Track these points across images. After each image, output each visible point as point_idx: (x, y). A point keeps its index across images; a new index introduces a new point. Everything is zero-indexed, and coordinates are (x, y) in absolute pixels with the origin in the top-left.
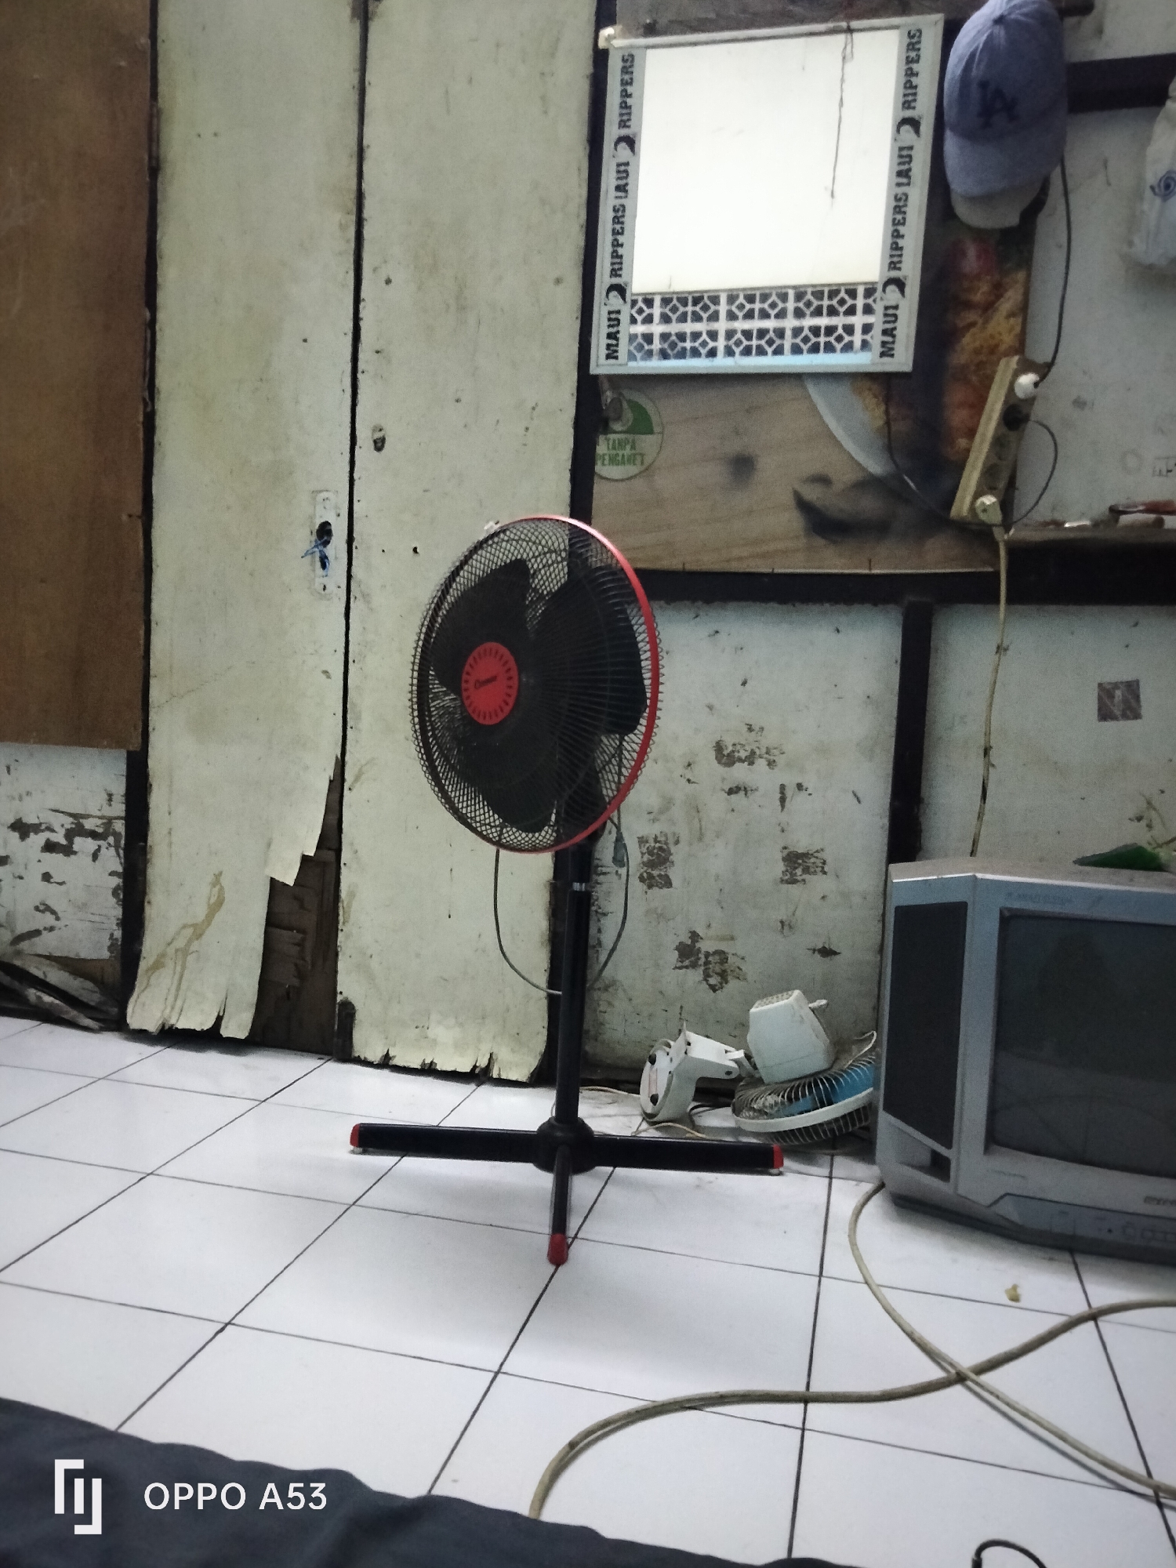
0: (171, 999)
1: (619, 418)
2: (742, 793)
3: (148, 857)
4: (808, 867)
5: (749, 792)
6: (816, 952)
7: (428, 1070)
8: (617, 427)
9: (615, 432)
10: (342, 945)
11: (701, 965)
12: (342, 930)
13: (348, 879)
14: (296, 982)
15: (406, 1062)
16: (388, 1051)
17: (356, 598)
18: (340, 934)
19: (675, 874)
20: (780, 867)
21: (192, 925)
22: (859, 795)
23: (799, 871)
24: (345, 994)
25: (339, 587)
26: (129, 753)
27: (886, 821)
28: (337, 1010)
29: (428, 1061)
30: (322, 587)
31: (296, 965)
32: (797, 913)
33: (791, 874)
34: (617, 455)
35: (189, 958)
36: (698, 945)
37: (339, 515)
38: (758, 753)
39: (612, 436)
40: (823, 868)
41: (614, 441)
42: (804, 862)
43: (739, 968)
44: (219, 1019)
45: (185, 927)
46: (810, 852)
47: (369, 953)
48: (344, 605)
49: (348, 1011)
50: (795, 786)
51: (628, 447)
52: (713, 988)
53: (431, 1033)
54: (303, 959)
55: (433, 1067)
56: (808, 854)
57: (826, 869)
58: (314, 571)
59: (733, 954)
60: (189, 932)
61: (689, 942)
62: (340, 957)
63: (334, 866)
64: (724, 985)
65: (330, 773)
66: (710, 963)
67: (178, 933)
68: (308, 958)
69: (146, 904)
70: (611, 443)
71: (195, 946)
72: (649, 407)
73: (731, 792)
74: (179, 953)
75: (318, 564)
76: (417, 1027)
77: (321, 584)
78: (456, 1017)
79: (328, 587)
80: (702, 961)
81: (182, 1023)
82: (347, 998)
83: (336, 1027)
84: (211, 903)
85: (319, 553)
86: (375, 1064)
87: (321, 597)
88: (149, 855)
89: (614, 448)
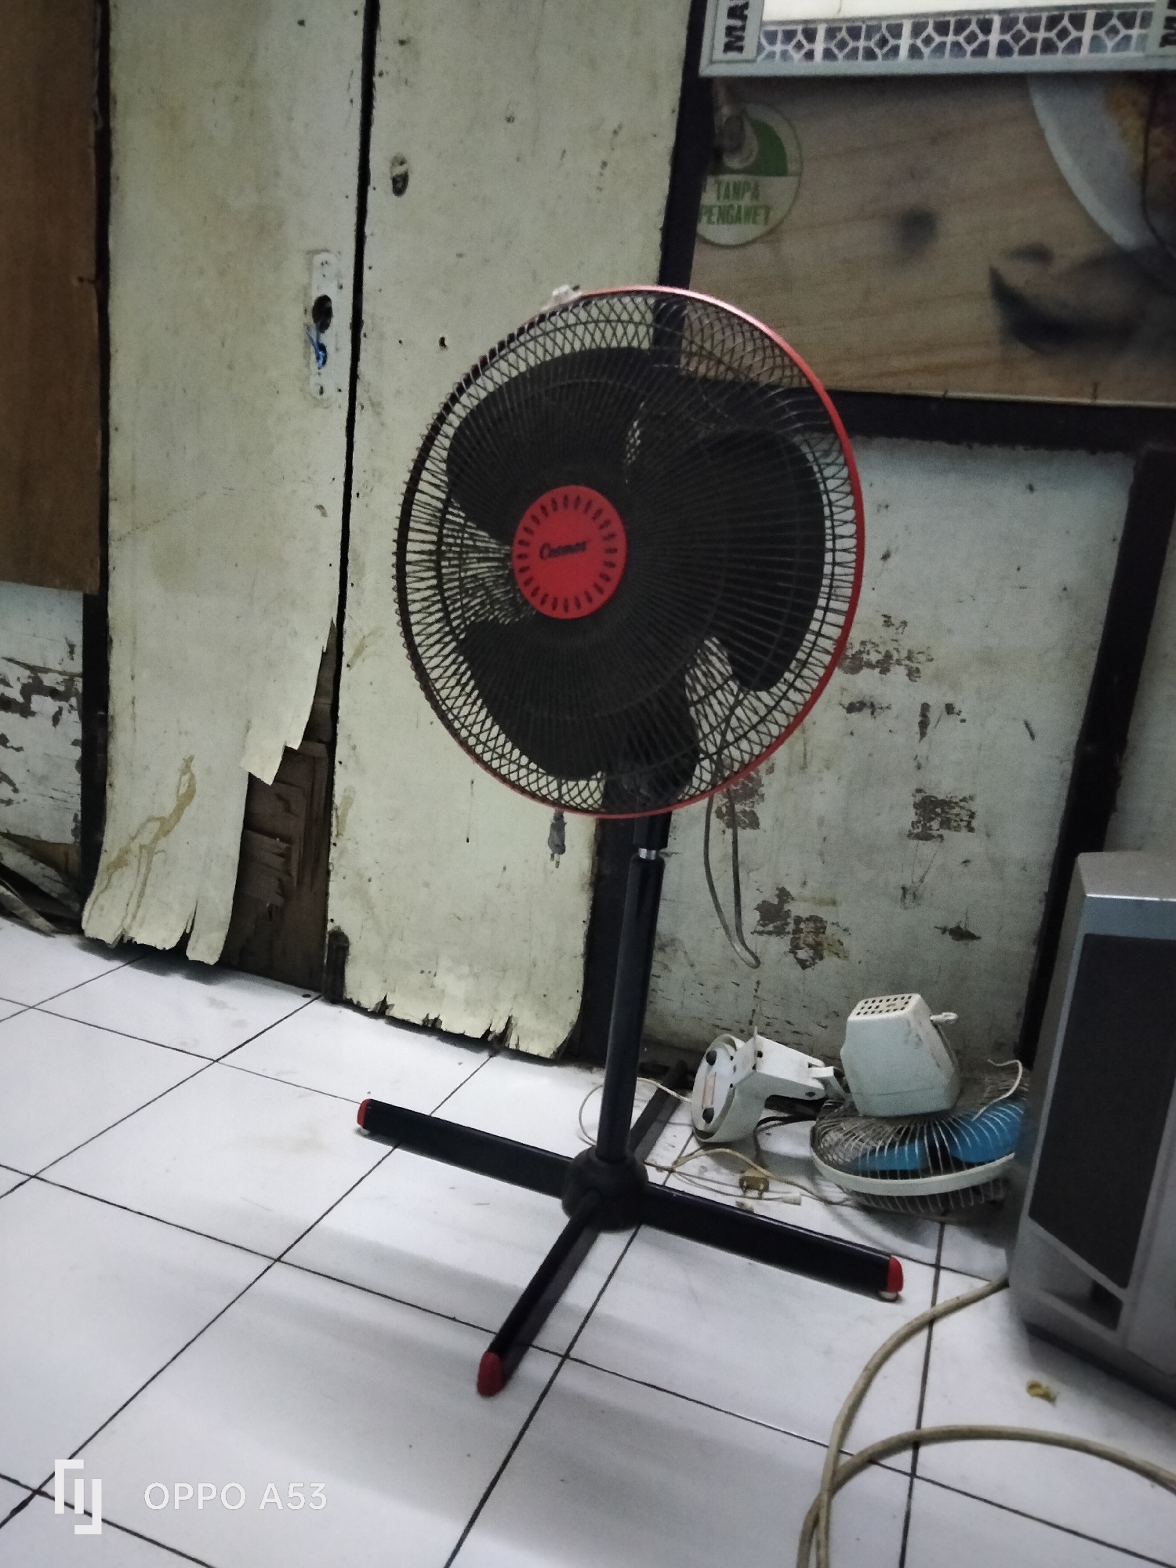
0: (133, 905)
1: (737, 148)
2: (867, 711)
3: (109, 730)
4: (949, 820)
5: (878, 711)
6: (947, 933)
7: (431, 1027)
8: (734, 162)
9: (733, 172)
10: (335, 862)
11: (789, 933)
12: (335, 844)
13: (343, 780)
14: (279, 901)
15: (406, 1014)
16: (386, 997)
17: (363, 407)
18: (332, 848)
19: (763, 812)
20: (911, 815)
21: (159, 819)
22: (1034, 727)
23: (935, 824)
24: (337, 923)
25: (340, 390)
26: (86, 598)
27: (1068, 767)
28: (327, 940)
29: (432, 1017)
30: (319, 388)
31: (280, 880)
32: (926, 880)
33: (924, 826)
34: (731, 206)
35: (155, 858)
36: (787, 907)
37: (341, 287)
38: (895, 656)
39: (726, 178)
40: (969, 823)
41: (728, 184)
42: (943, 811)
43: (839, 941)
44: (185, 938)
45: (150, 820)
46: (954, 800)
47: (368, 875)
48: (345, 415)
49: (339, 945)
50: (943, 706)
51: (748, 195)
52: (803, 964)
53: (437, 981)
54: (288, 873)
55: (437, 1024)
56: (951, 802)
57: (974, 824)
58: (308, 365)
59: (833, 924)
60: (156, 826)
61: (776, 901)
62: (332, 877)
63: (325, 763)
64: (817, 961)
65: (323, 643)
66: (800, 931)
67: (143, 826)
68: (294, 873)
69: (107, 787)
70: (723, 189)
71: (162, 844)
72: (783, 131)
73: (851, 708)
74: (144, 851)
75: (313, 357)
76: (422, 972)
77: (317, 384)
78: (470, 965)
79: (325, 389)
80: (791, 928)
81: (142, 938)
82: (339, 928)
83: (325, 961)
84: (180, 794)
85: (315, 341)
86: (369, 1010)
87: (317, 404)
88: (110, 727)
89: (727, 196)
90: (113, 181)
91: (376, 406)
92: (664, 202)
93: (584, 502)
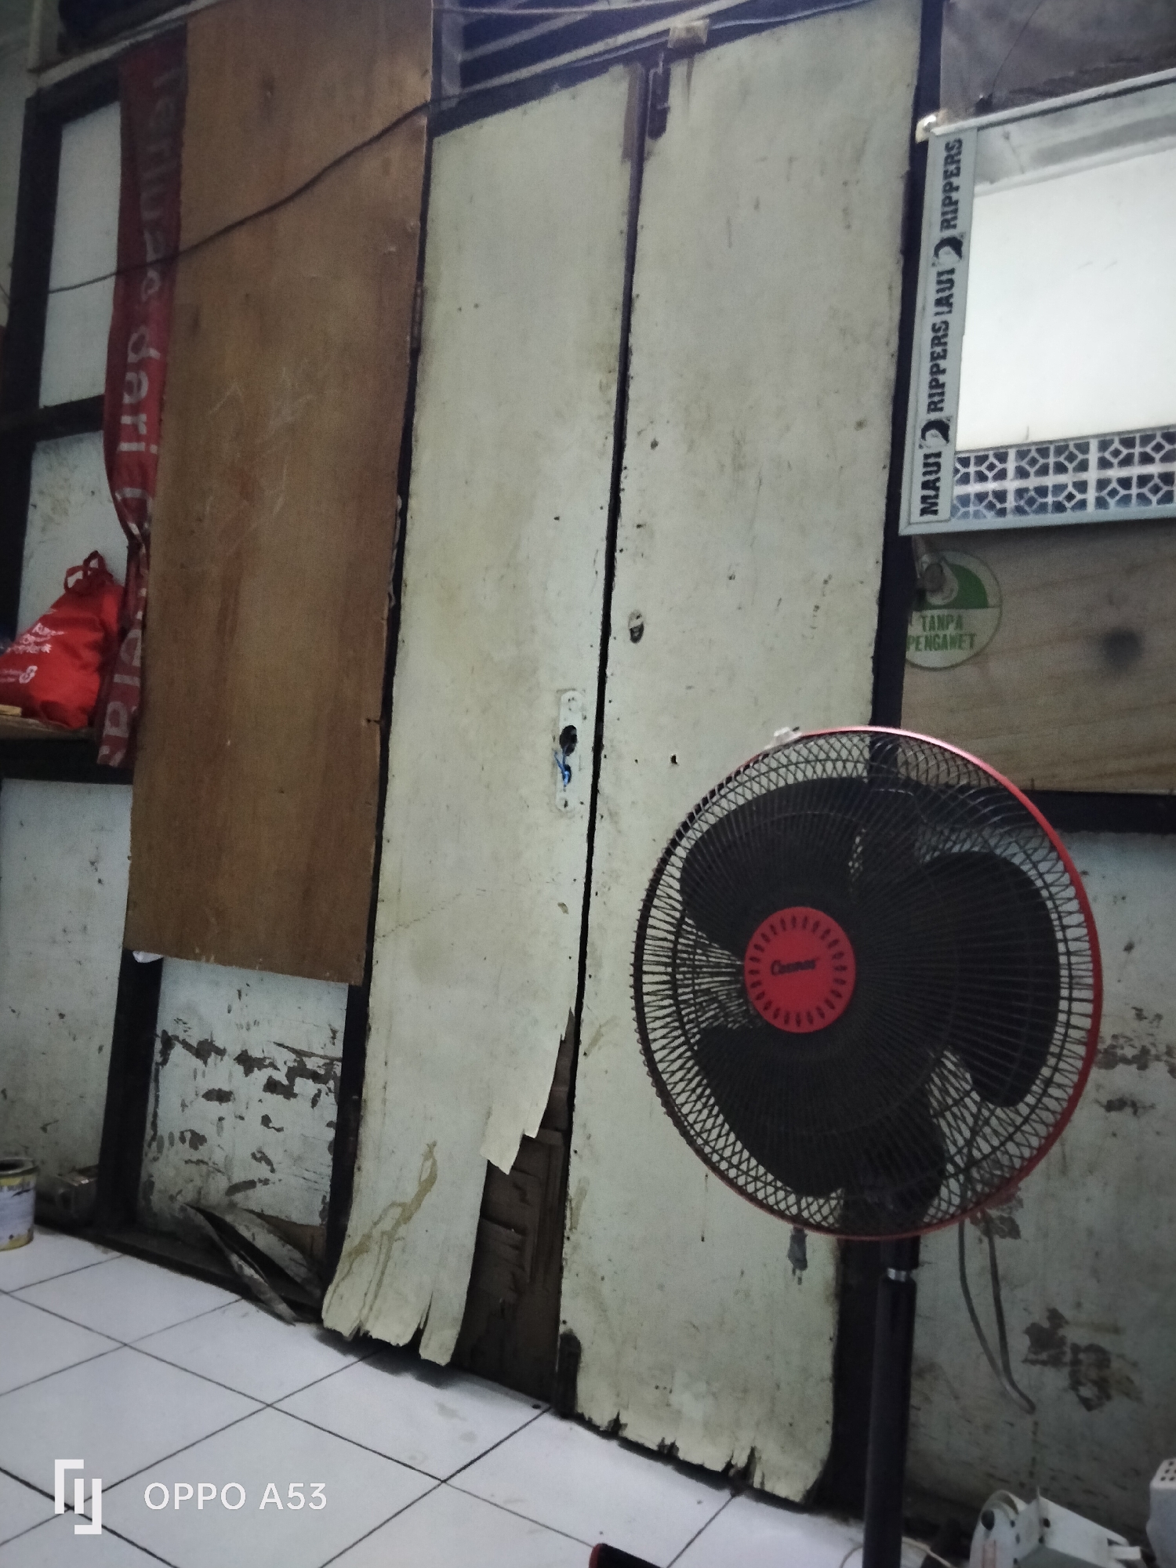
0: (370, 1296)
1: (938, 589)
2: (1129, 1110)
3: (362, 1114)
5: (1141, 1110)
7: (666, 1454)
8: (935, 600)
9: (934, 607)
10: (568, 1257)
11: (1066, 1364)
12: (568, 1238)
13: (578, 1171)
14: (511, 1297)
15: (641, 1436)
16: (618, 1415)
17: (602, 817)
18: (566, 1244)
19: (1024, 1219)
21: (401, 1205)
24: (570, 1325)
25: (582, 803)
26: (351, 988)
28: (559, 1343)
29: (668, 1442)
30: (564, 803)
31: (513, 1275)
34: (936, 636)
35: (397, 1245)
36: (1061, 1332)
37: (585, 718)
38: (1153, 1051)
39: (929, 613)
41: (933, 617)
43: (1128, 1379)
44: (419, 1334)
45: (393, 1204)
47: (601, 1273)
48: (587, 824)
49: (571, 1348)
51: (952, 626)
52: (1088, 1404)
53: (673, 1399)
54: (522, 1267)
55: (674, 1451)
58: (555, 784)
59: (1119, 1356)
60: (396, 1212)
61: (1046, 1324)
62: (565, 1273)
63: (561, 1153)
64: (1104, 1401)
65: (561, 1031)
66: (1080, 1362)
67: (385, 1211)
68: (527, 1268)
69: (355, 1170)
70: (928, 620)
71: (402, 1231)
72: (982, 574)
73: (1110, 1107)
74: (385, 1237)
75: (560, 776)
76: (657, 1387)
77: (561, 799)
78: (708, 1383)
79: (569, 803)
80: (1068, 1357)
81: (377, 1333)
82: (571, 1331)
83: (557, 1368)
84: (422, 1179)
85: (561, 762)
86: (601, 1429)
87: (562, 815)
88: (362, 1111)
89: (932, 628)
90: (400, 644)
91: (613, 815)
92: (874, 635)
93: (811, 923)
